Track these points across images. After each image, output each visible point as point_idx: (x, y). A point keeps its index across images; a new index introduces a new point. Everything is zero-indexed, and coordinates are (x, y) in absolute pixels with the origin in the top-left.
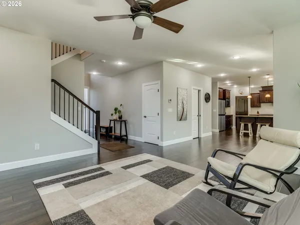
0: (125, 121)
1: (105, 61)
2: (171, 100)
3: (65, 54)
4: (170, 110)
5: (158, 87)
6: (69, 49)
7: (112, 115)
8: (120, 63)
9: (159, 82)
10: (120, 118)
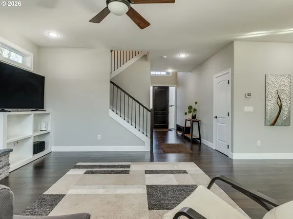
0: (198, 122)
1: (165, 57)
2: (249, 95)
3: (134, 58)
4: (249, 109)
5: (228, 77)
6: (137, 53)
7: (186, 114)
8: (183, 56)
9: (230, 70)
10: (194, 117)
